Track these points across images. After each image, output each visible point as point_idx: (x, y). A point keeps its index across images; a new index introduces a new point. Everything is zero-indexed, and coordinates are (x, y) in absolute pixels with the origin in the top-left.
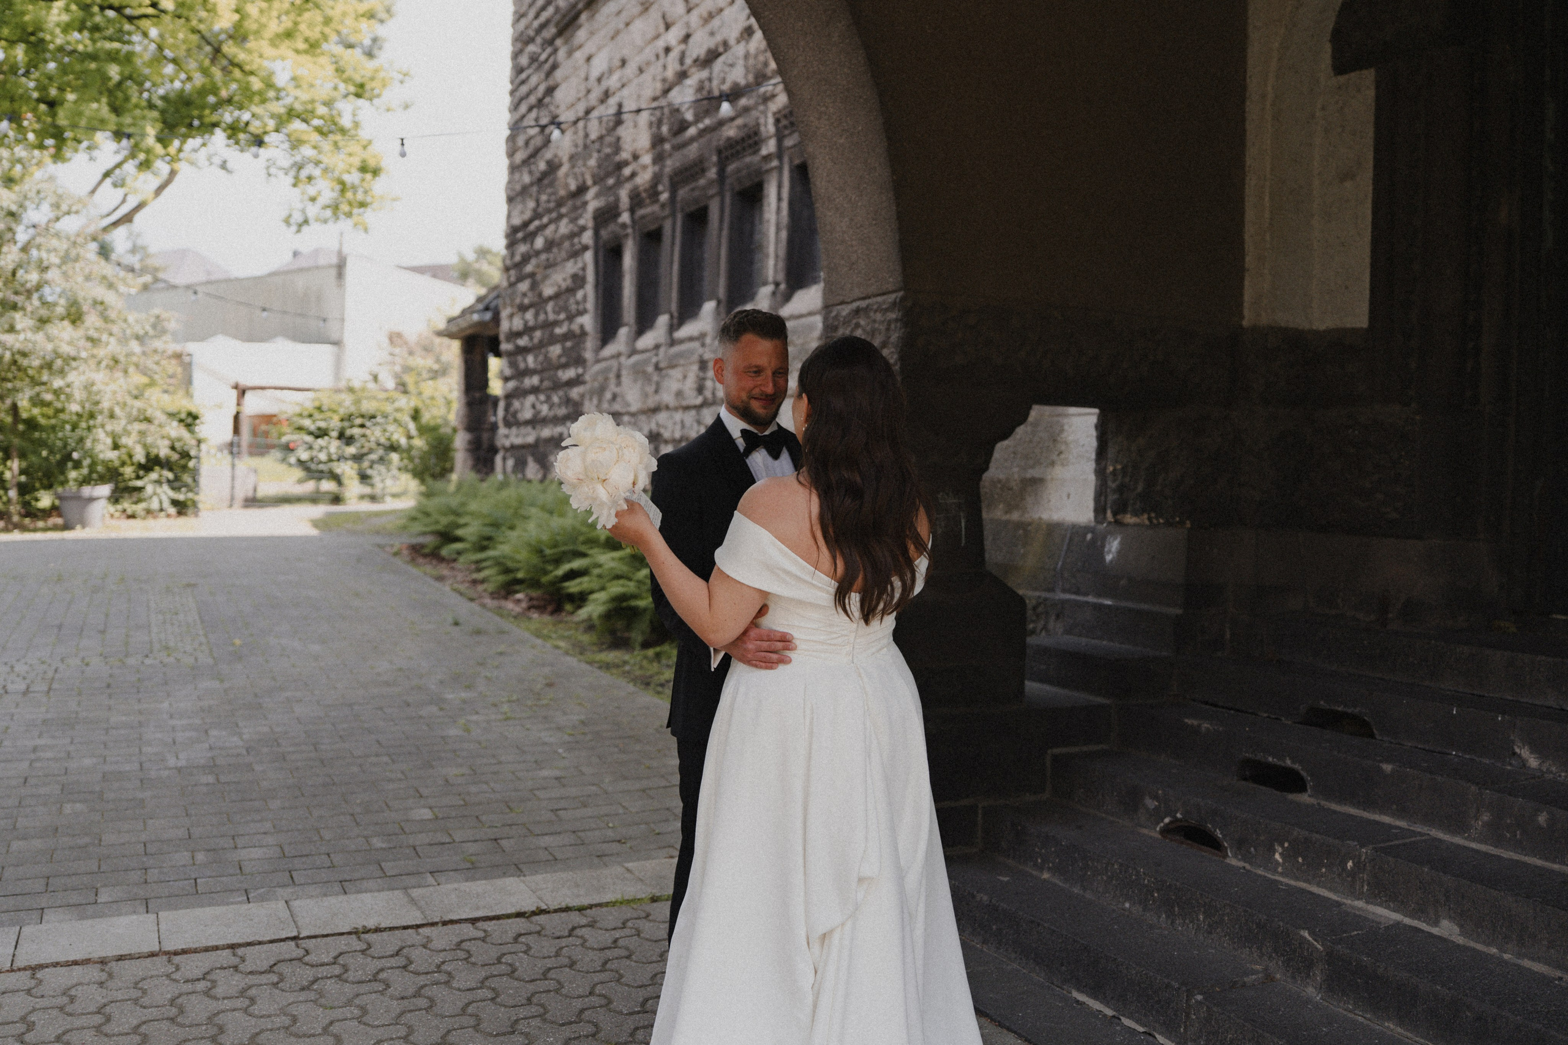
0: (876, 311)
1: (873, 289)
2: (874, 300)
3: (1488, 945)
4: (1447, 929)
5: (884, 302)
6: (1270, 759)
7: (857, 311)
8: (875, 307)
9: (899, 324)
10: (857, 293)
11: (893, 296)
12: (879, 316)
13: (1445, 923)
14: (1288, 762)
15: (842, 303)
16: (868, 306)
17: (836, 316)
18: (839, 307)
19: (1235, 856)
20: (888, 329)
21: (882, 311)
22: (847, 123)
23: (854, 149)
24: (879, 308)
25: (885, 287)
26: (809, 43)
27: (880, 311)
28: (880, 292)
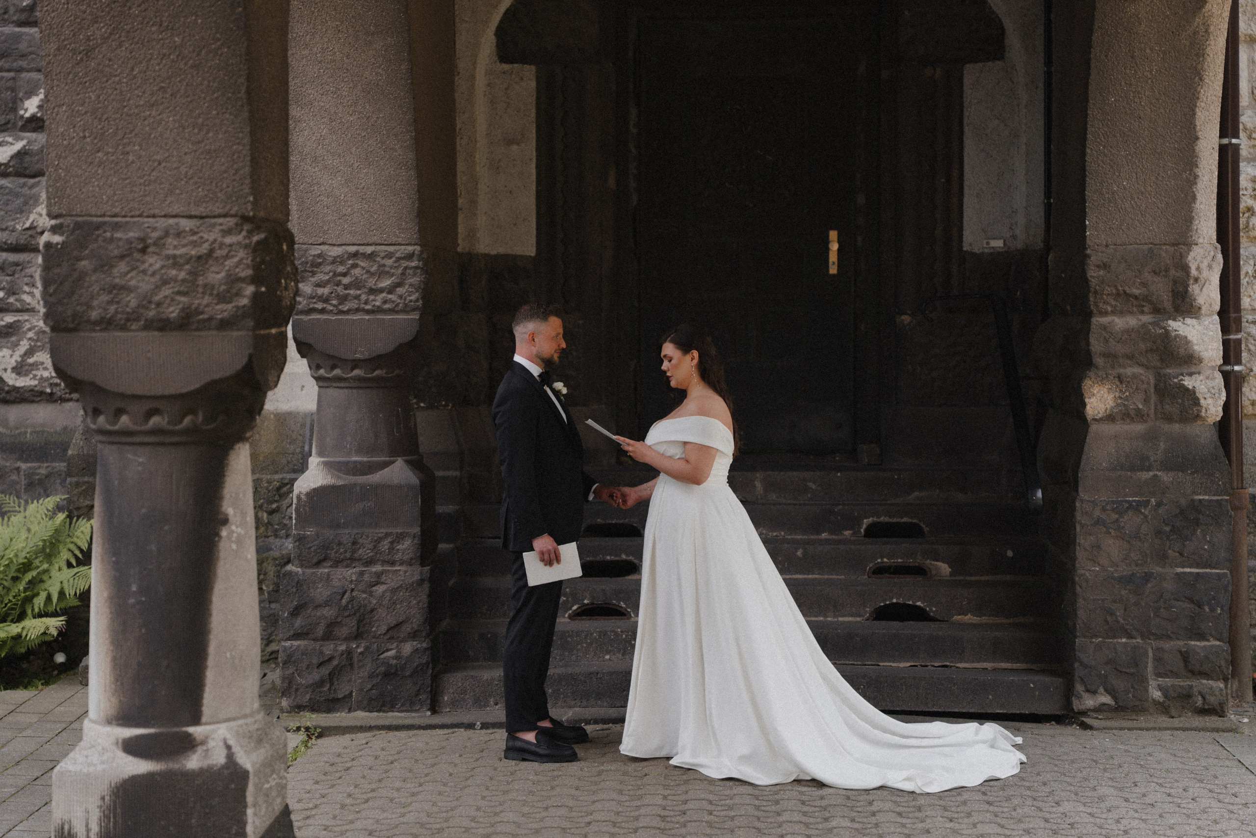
0: (383, 258)
1: (375, 239)
2: (379, 248)
5: (397, 251)
6: (608, 558)
7: (355, 255)
8: (382, 254)
9: (419, 271)
10: (349, 238)
11: (410, 248)
12: (389, 262)
14: (624, 557)
15: (323, 244)
16: (372, 253)
17: (320, 256)
18: (324, 248)
20: (403, 274)
21: (394, 259)
22: (364, 108)
23: (367, 129)
24: (390, 255)
25: (394, 240)
26: (340, 39)
27: (391, 258)
28: (386, 242)
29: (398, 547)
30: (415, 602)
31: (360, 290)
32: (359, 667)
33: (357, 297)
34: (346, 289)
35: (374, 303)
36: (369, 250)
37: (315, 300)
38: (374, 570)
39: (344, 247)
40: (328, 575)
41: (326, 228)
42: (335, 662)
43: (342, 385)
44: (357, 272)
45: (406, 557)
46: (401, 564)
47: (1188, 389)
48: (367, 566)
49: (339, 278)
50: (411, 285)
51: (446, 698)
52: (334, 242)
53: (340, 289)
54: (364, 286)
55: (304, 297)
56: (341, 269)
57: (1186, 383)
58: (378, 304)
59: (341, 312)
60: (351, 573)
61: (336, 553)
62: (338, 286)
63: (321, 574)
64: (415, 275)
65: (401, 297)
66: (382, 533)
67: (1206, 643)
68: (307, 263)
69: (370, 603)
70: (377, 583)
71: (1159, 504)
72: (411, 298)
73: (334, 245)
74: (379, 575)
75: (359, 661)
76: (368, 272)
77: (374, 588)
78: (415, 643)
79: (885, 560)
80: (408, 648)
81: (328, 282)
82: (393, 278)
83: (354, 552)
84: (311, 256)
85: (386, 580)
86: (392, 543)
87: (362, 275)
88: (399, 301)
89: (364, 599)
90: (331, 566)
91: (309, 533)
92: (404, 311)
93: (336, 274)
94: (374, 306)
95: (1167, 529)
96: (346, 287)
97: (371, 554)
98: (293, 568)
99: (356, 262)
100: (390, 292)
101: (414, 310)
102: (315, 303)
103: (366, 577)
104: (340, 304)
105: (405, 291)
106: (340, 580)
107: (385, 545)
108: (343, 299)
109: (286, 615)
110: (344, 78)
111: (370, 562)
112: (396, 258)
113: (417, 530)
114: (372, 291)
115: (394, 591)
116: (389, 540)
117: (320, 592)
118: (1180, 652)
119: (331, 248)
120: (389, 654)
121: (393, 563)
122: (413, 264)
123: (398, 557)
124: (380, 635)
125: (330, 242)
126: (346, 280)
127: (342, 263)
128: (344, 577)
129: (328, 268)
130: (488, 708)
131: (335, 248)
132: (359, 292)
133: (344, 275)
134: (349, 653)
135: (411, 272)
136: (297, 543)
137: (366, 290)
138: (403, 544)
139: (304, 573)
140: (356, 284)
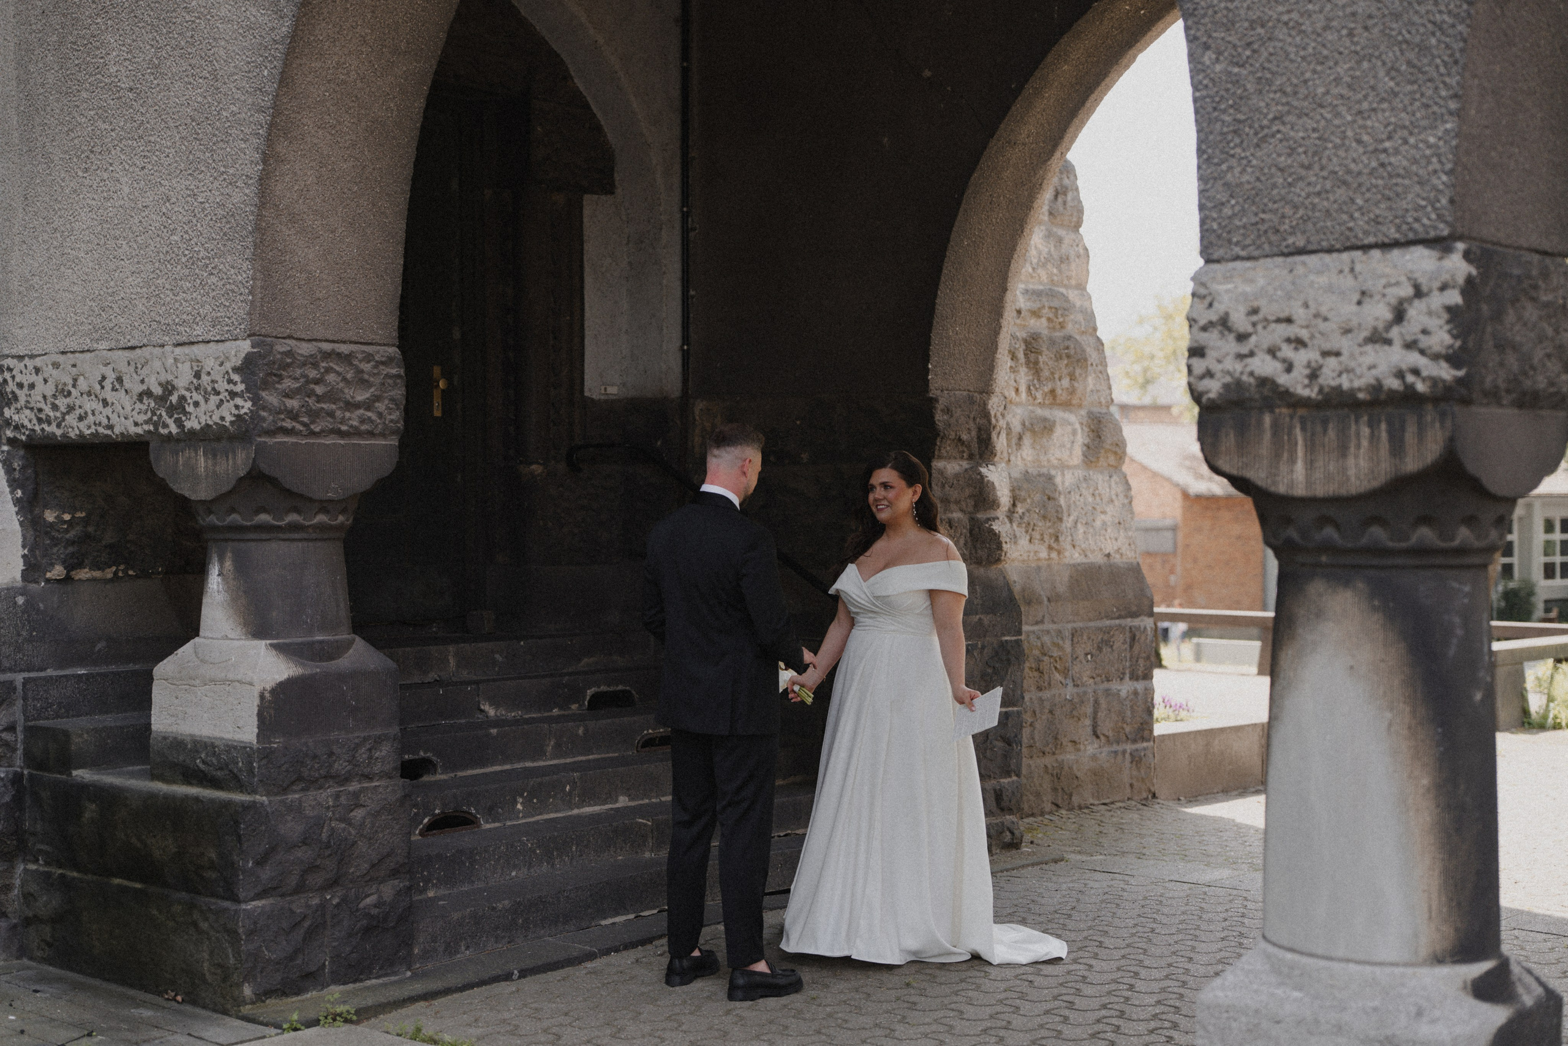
0: (360, 361)
1: (351, 335)
3: (643, 799)
4: (623, 801)
7: (327, 355)
8: (360, 356)
9: (400, 381)
10: (321, 332)
11: (389, 350)
12: (367, 367)
13: (621, 798)
16: (348, 354)
18: (291, 343)
19: (487, 822)
20: (383, 384)
21: (373, 363)
22: (362, 152)
23: (360, 182)
24: (368, 358)
25: (371, 337)
26: (362, 53)
27: (368, 362)
28: (362, 340)
29: (376, 755)
30: (397, 827)
31: (334, 403)
32: (333, 926)
33: (331, 414)
34: (318, 402)
35: (351, 422)
36: (344, 349)
37: (282, 416)
38: (351, 789)
39: (315, 343)
40: (300, 800)
41: (294, 315)
42: (307, 924)
43: (296, 536)
44: (331, 378)
45: (387, 768)
46: (381, 777)
47: (995, 534)
48: (342, 785)
49: (312, 386)
50: (392, 400)
51: (416, 951)
52: (303, 336)
53: (311, 401)
54: (339, 399)
55: (270, 410)
56: (313, 374)
57: (994, 527)
58: (355, 423)
59: (313, 434)
60: (325, 795)
61: (309, 770)
62: (309, 397)
63: (292, 801)
64: (396, 384)
65: (380, 415)
66: (358, 737)
67: (1009, 780)
68: (274, 363)
69: (350, 833)
70: (358, 806)
71: (983, 647)
72: (392, 417)
73: (303, 340)
74: (356, 795)
75: (334, 916)
76: (344, 379)
77: (352, 814)
78: (396, 882)
79: (650, 731)
80: (388, 890)
81: (298, 391)
82: (372, 390)
83: (331, 766)
84: (279, 353)
85: (365, 801)
86: (370, 750)
87: (338, 384)
88: (378, 421)
89: (344, 830)
90: (303, 790)
91: (275, 746)
92: (383, 435)
93: (308, 381)
94: (351, 426)
95: (990, 671)
96: (319, 399)
97: (348, 768)
98: (258, 797)
99: (331, 364)
100: (368, 409)
101: (393, 433)
102: (283, 420)
103: (343, 800)
104: (313, 422)
105: (384, 407)
106: (313, 808)
107: (362, 755)
108: (315, 415)
109: (250, 865)
110: (350, 108)
111: (346, 779)
112: (377, 362)
113: (395, 730)
114: (351, 406)
115: (376, 814)
116: (368, 746)
117: (291, 828)
118: (995, 790)
119: (298, 343)
120: (368, 901)
121: (369, 777)
122: (394, 371)
123: (377, 768)
124: (358, 877)
125: (298, 335)
126: (319, 390)
127: (315, 365)
128: (319, 804)
129: (298, 372)
130: (459, 956)
131: (304, 345)
132: (334, 407)
133: (317, 382)
134: (323, 906)
135: (390, 381)
136: (264, 762)
137: (342, 404)
138: (381, 751)
139: (270, 801)
140: (331, 396)
